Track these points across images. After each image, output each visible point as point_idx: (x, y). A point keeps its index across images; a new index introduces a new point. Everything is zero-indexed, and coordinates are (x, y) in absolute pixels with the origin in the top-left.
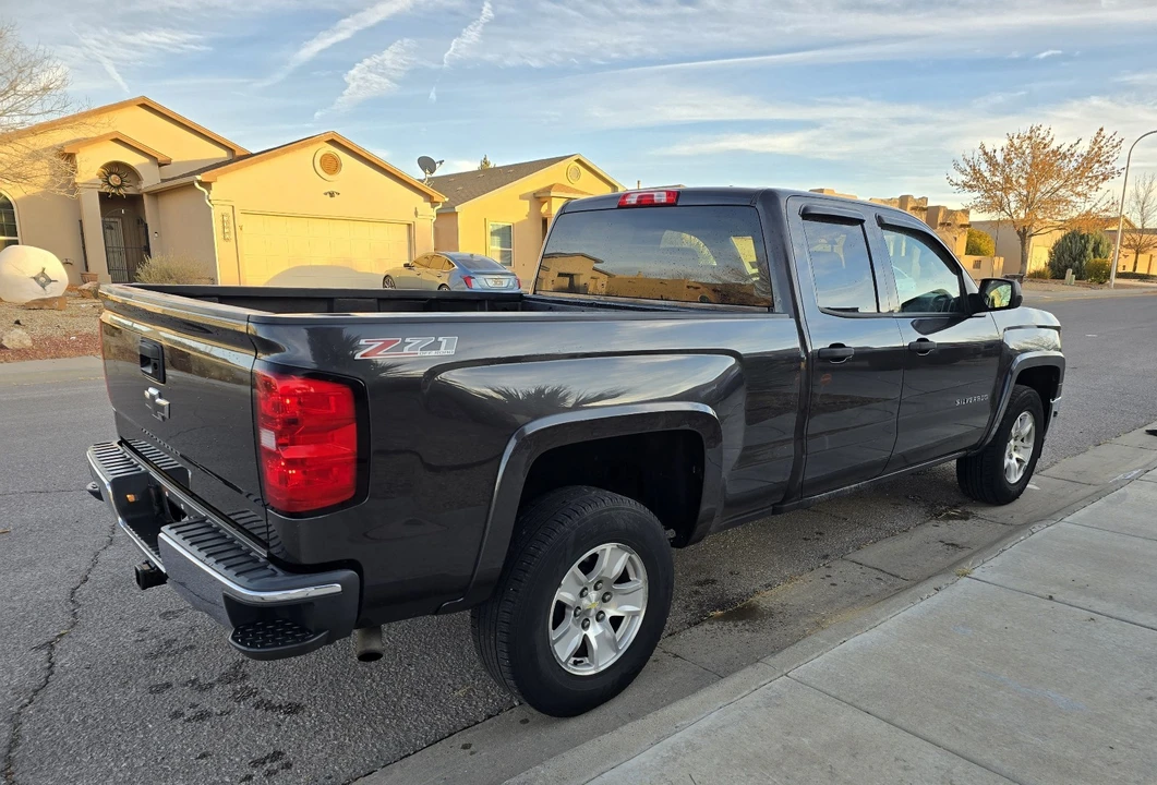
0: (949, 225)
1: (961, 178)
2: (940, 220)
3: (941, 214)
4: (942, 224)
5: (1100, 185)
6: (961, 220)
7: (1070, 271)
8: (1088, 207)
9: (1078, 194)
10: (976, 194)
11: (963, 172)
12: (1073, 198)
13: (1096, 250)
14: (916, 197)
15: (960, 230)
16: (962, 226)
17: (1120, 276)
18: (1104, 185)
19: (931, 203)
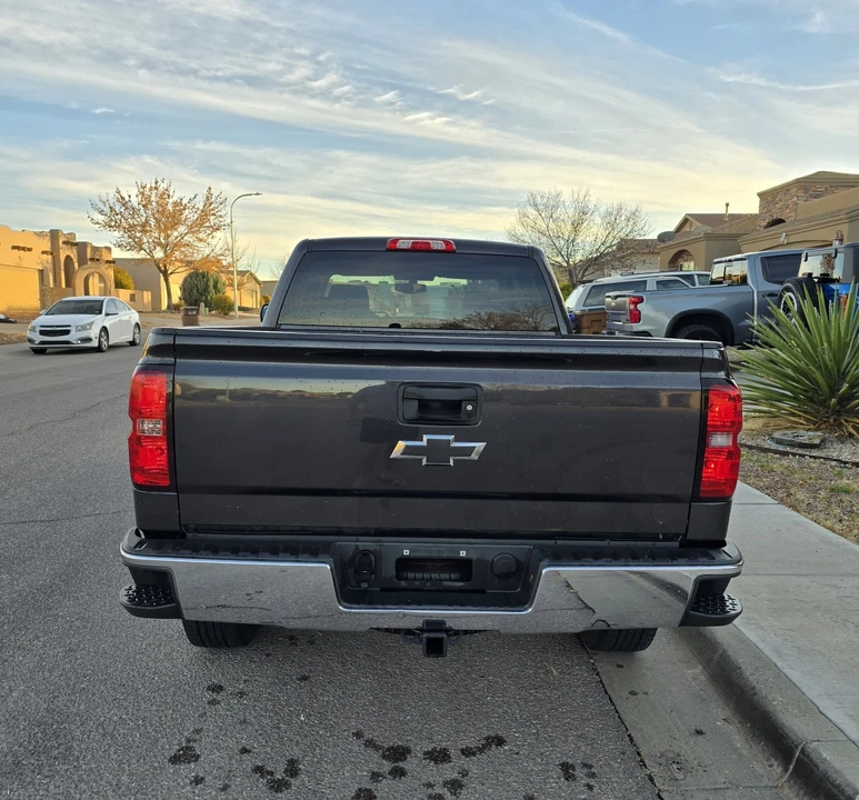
0: (98, 260)
1: (101, 218)
2: (89, 256)
3: (89, 250)
4: (92, 259)
5: (214, 234)
6: (106, 257)
7: (202, 304)
8: (207, 252)
9: (201, 240)
10: (116, 233)
11: (101, 212)
12: (196, 243)
13: (215, 287)
14: (65, 232)
15: (107, 265)
16: (108, 262)
17: (241, 309)
18: (218, 234)
19: (78, 239)
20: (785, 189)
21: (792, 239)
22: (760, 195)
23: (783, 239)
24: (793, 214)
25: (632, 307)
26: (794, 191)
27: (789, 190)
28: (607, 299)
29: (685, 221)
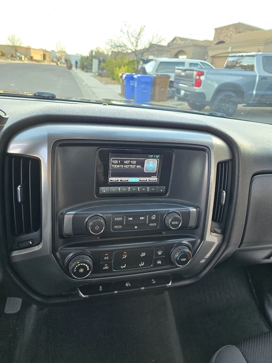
20: (227, 28)
21: (234, 50)
22: (215, 29)
23: (230, 50)
24: (229, 39)
25: (198, 78)
26: (231, 29)
27: (228, 28)
28: (176, 71)
29: (175, 39)
